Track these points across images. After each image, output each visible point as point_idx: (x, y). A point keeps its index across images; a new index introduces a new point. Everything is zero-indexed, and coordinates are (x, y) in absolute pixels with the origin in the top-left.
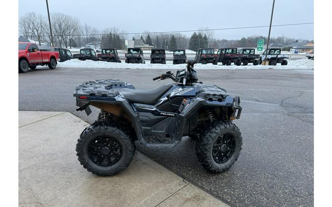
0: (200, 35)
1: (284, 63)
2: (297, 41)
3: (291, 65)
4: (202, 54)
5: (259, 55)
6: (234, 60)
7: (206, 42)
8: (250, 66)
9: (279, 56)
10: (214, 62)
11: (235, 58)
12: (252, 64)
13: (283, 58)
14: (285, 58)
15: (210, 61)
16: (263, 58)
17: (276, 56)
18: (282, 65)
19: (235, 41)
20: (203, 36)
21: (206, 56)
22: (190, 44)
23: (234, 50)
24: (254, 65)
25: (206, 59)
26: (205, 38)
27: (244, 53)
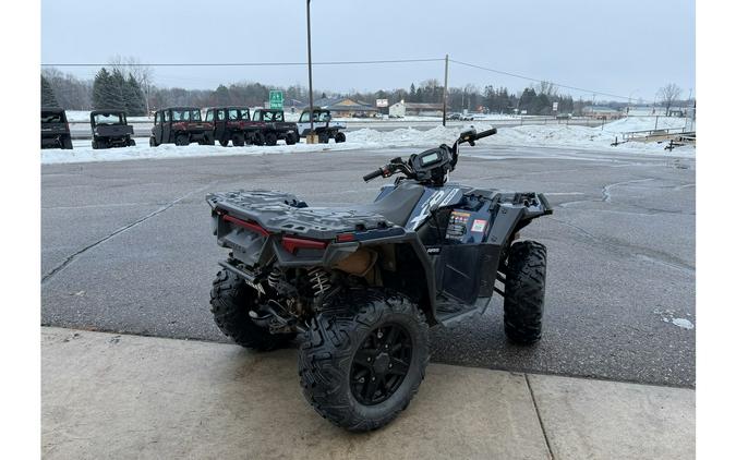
0: (118, 77)
1: (341, 138)
2: (324, 96)
3: (353, 141)
4: (172, 121)
5: (294, 124)
6: (250, 134)
7: (138, 94)
8: (282, 146)
9: (331, 125)
10: (207, 139)
11: (251, 131)
12: (284, 141)
13: (337, 128)
14: (341, 128)
15: (196, 136)
16: (301, 129)
17: (325, 125)
18: (337, 142)
19: (205, 92)
20: (127, 78)
21: (186, 125)
22: (96, 97)
23: (243, 112)
24: (288, 143)
25: (185, 134)
26: (132, 82)
27: (265, 119)
